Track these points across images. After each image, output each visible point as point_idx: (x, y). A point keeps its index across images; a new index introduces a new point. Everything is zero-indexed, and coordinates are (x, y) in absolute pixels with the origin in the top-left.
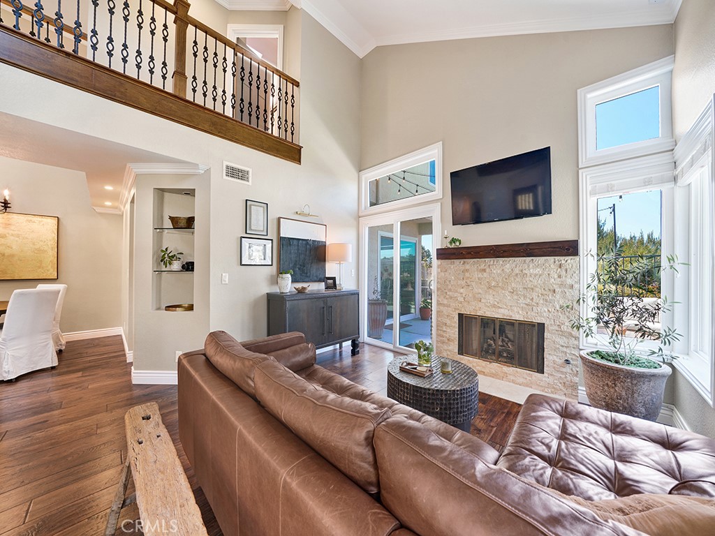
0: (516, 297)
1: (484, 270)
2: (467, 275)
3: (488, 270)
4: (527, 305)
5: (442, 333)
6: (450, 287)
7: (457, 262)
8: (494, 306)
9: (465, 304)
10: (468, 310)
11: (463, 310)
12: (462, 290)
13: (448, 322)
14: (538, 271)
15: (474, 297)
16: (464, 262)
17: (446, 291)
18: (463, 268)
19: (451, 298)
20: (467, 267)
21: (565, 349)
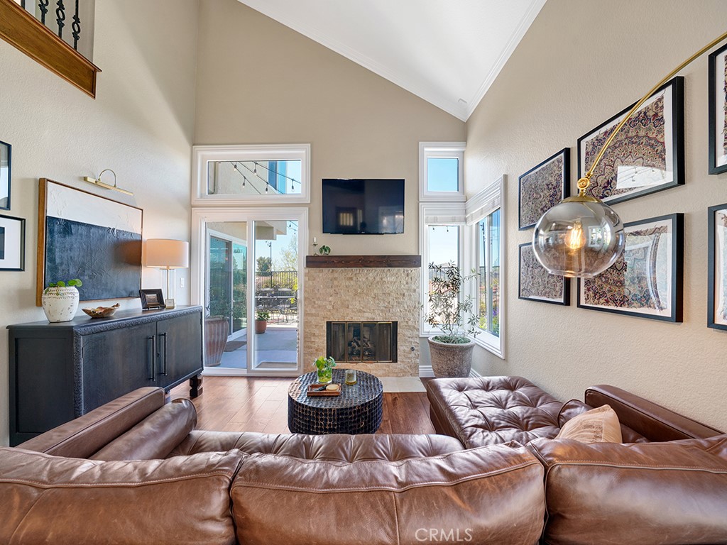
0: (377, 302)
1: (351, 279)
2: (336, 283)
3: (354, 278)
4: (385, 307)
5: (310, 344)
6: (318, 296)
7: (326, 270)
8: (360, 311)
9: (334, 312)
10: (336, 318)
11: (332, 317)
12: (330, 299)
13: (317, 332)
14: (393, 279)
15: (343, 304)
16: (333, 271)
17: (315, 300)
18: (332, 276)
19: (319, 306)
20: (336, 275)
21: (411, 340)
